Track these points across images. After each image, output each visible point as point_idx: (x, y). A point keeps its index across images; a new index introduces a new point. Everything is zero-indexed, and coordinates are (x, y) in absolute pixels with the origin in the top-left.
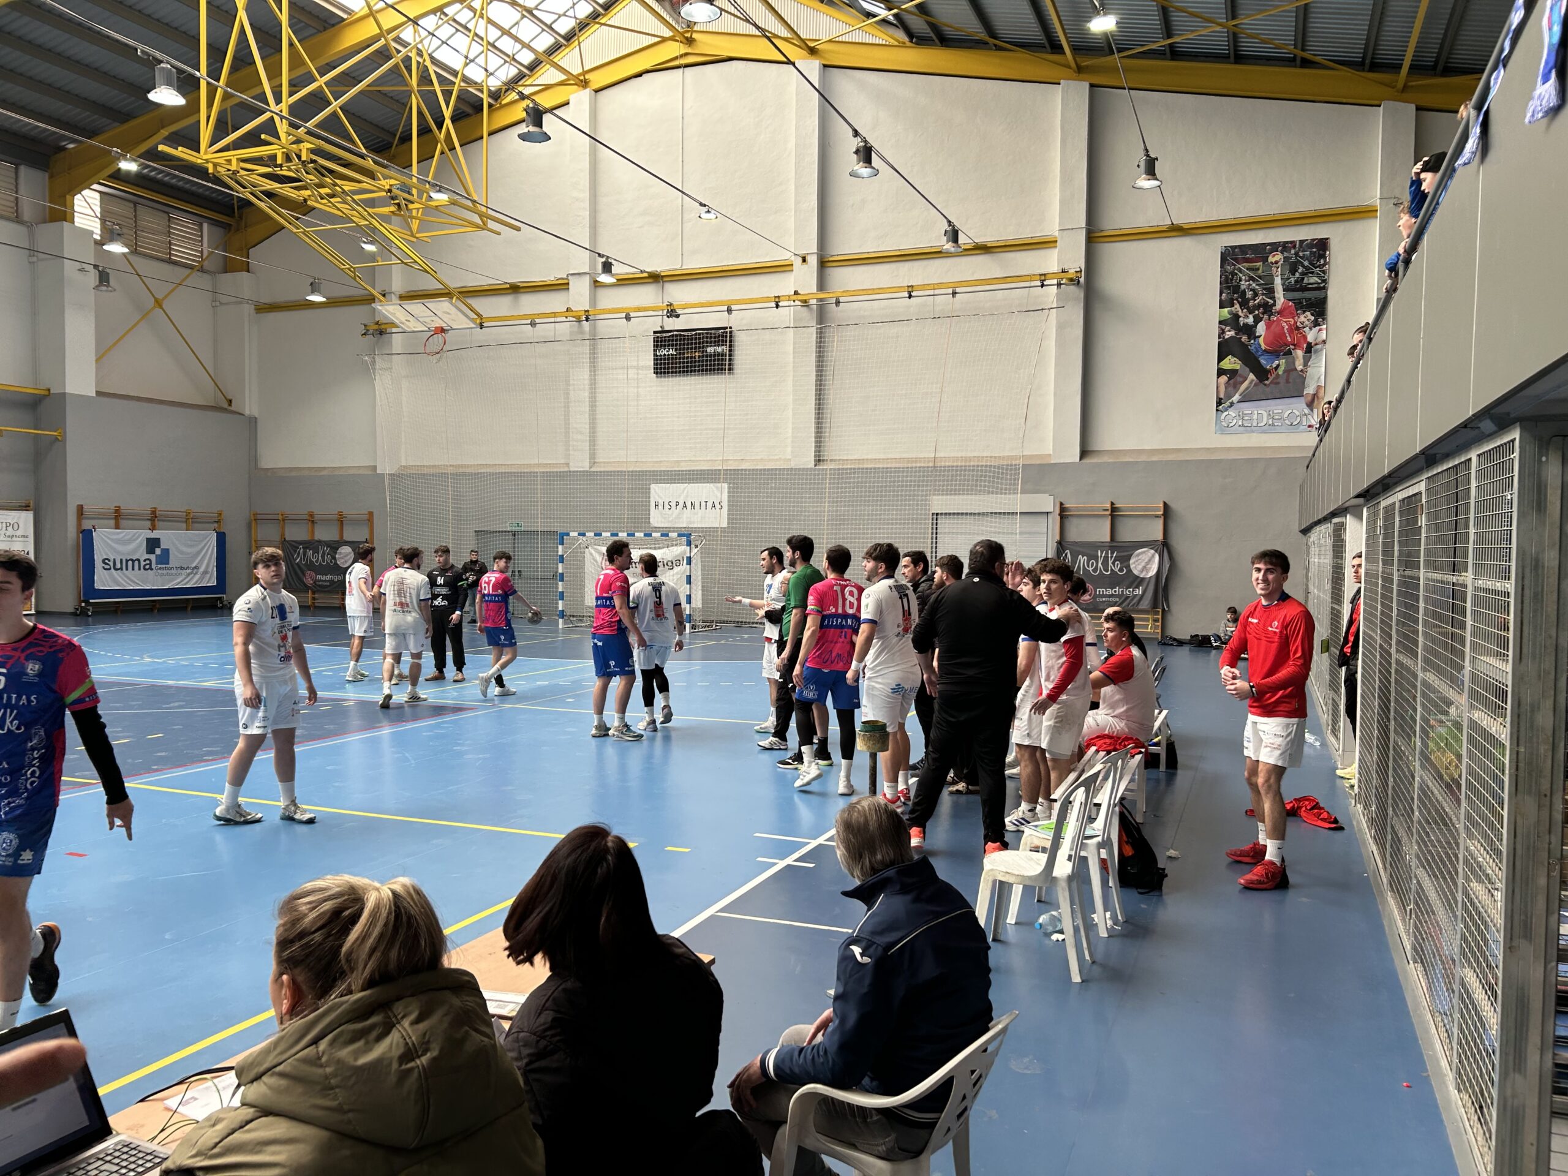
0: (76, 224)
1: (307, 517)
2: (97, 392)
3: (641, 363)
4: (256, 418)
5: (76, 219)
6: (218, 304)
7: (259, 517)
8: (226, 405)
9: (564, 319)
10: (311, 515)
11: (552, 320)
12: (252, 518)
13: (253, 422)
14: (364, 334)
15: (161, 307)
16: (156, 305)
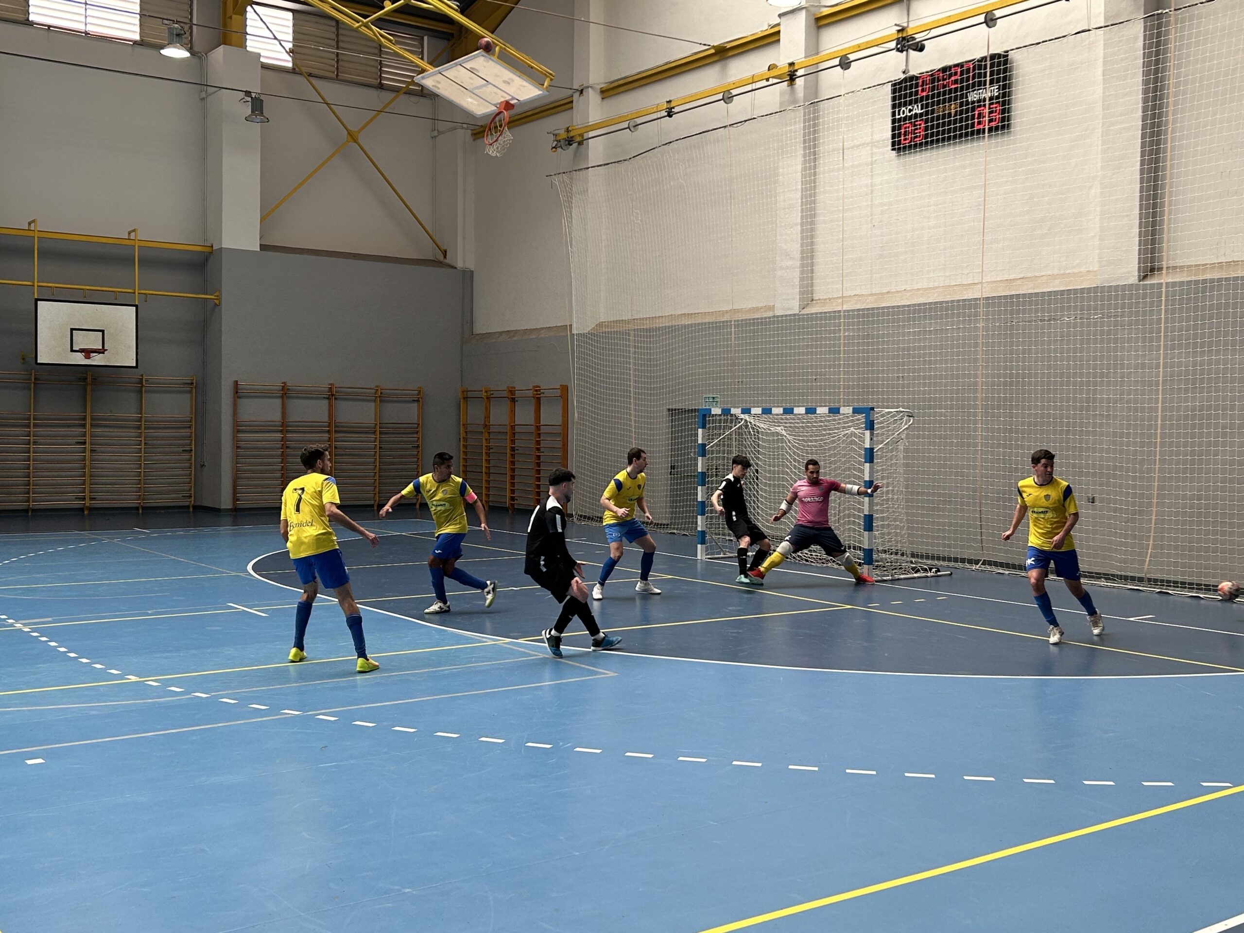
0: (248, 49)
1: (505, 394)
2: (260, 245)
3: (876, 137)
4: (472, 272)
5: (248, 43)
6: (436, 133)
7: (470, 394)
8: (441, 258)
9: (764, 83)
10: (512, 391)
11: (749, 88)
12: (460, 395)
13: (468, 276)
14: (554, 147)
15: (355, 141)
16: (350, 139)
